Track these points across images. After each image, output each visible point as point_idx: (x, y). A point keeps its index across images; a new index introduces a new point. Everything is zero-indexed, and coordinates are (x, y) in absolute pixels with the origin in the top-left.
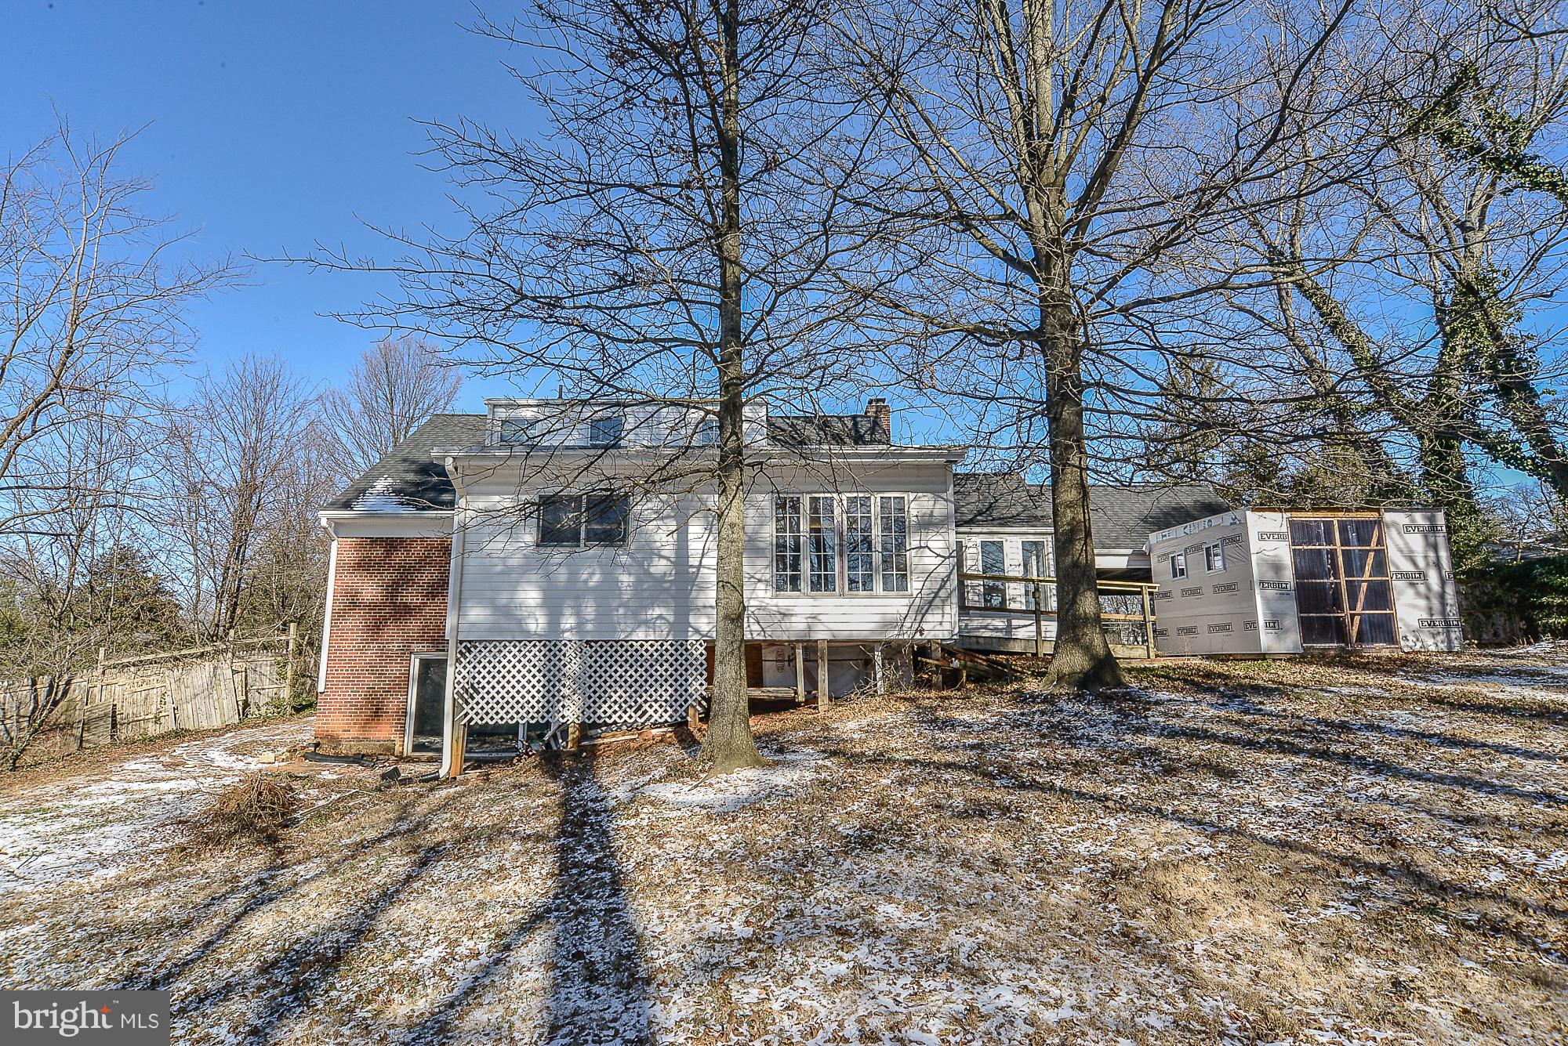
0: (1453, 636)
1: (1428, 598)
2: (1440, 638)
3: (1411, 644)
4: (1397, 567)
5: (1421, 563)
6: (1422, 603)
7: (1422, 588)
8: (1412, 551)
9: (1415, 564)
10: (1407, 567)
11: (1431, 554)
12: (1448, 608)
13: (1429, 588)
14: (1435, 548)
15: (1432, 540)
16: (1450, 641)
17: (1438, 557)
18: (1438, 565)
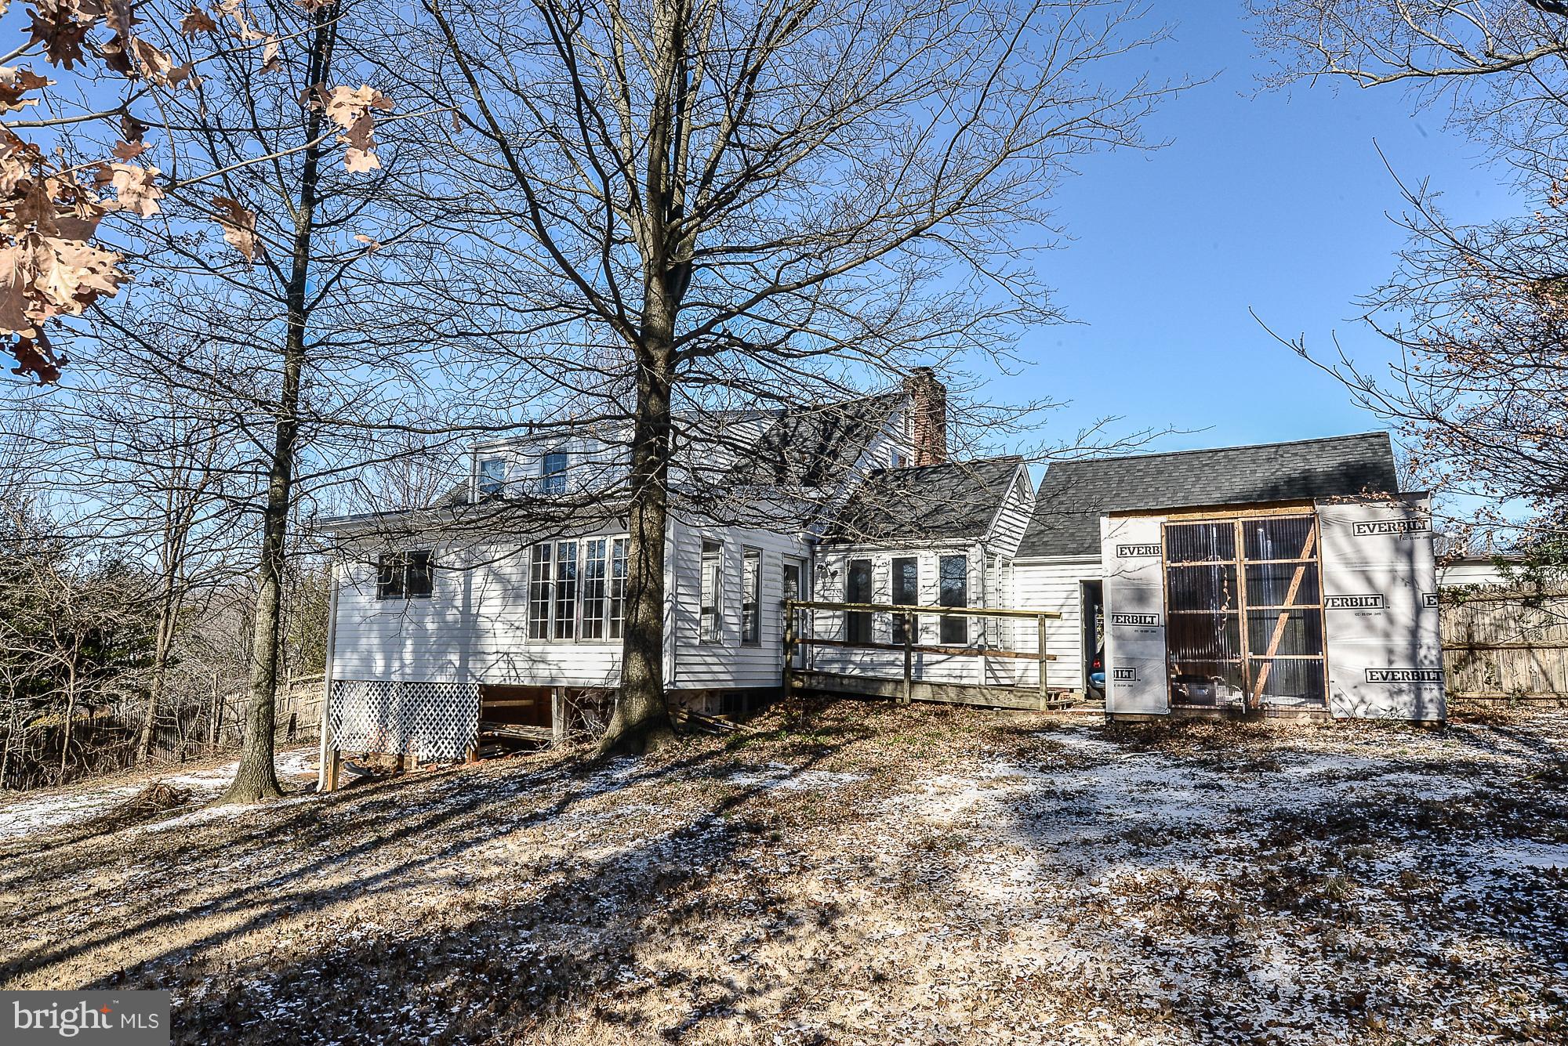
0: (1426, 696)
1: (1387, 635)
2: (1405, 698)
3: (1348, 706)
4: (1338, 587)
5: (1381, 579)
6: (1376, 642)
7: (1379, 621)
8: (1365, 562)
9: (1369, 581)
10: (1356, 587)
11: (1402, 567)
12: (1423, 652)
13: (1391, 620)
14: (1410, 555)
15: (1406, 544)
16: (1420, 706)
17: (1412, 571)
18: (1412, 581)
